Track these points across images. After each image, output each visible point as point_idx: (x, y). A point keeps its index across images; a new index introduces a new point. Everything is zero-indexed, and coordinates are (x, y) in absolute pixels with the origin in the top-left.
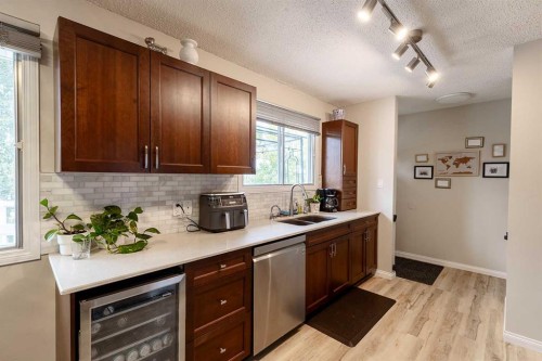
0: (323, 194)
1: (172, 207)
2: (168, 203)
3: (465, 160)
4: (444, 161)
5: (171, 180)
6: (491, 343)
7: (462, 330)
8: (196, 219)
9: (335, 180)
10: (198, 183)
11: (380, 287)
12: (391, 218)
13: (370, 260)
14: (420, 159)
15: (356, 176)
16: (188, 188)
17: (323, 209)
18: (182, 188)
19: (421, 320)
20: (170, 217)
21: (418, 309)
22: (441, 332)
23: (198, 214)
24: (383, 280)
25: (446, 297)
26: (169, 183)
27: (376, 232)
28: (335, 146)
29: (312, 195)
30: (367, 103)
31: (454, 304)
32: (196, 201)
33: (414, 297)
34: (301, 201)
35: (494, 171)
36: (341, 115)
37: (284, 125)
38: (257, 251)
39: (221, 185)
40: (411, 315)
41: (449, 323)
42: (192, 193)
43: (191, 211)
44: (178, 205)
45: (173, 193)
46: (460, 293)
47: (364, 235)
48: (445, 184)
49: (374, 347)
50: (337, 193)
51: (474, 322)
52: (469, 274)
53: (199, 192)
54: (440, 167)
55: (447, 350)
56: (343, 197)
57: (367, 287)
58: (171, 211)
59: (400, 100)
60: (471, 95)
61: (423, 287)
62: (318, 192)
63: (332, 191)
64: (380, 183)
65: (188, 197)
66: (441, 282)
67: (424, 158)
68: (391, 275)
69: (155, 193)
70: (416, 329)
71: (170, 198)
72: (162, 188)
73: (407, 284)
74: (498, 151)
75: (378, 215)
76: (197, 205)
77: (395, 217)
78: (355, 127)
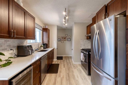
1: (9, 50)
2: (7, 49)
3: (65, 38)
4: (62, 38)
5: (9, 41)
6: (73, 65)
7: (69, 65)
8: (16, 54)
10: (17, 42)
11: (56, 62)
12: (56, 49)
15: (49, 40)
16: (14, 44)
17: (44, 48)
18: (12, 44)
19: (64, 65)
20: (8, 54)
21: (63, 64)
22: (67, 66)
23: (17, 52)
24: (55, 61)
25: (65, 61)
26: (8, 42)
27: (54, 52)
30: (52, 25)
31: (67, 62)
32: (16, 48)
33: (61, 62)
35: (69, 40)
36: (47, 27)
38: (42, 58)
39: (23, 43)
40: (62, 65)
41: (68, 64)
42: (15, 45)
44: (11, 50)
45: (9, 46)
46: (67, 60)
48: (63, 42)
49: (60, 72)
51: (70, 63)
52: (66, 57)
53: (17, 45)
54: (62, 39)
55: (69, 68)
56: (48, 45)
57: (53, 63)
58: (8, 52)
59: (58, 26)
60: (67, 28)
61: (62, 60)
63: (46, 44)
64: (54, 42)
65: (14, 47)
66: (64, 59)
67: (59, 37)
69: (3, 46)
70: (64, 67)
71: (8, 47)
72: (6, 44)
73: (59, 61)
74: (69, 37)
75: (54, 48)
76: (16, 49)
78: (49, 30)
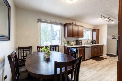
0: (93, 41)
9: (95, 39)
11: (104, 57)
13: (102, 52)
14: (113, 35)
15: (99, 38)
17: (93, 44)
27: (103, 48)
28: (95, 33)
29: (91, 41)
33: (110, 58)
34: (89, 42)
36: (96, 28)
37: (86, 30)
38: (85, 47)
40: (109, 60)
42: (75, 40)
43: (75, 43)
47: (101, 48)
50: (95, 41)
56: (97, 42)
62: (92, 41)
67: (114, 35)
68: (106, 55)
71: (73, 41)
75: (103, 45)
77: (107, 45)
78: (99, 30)
